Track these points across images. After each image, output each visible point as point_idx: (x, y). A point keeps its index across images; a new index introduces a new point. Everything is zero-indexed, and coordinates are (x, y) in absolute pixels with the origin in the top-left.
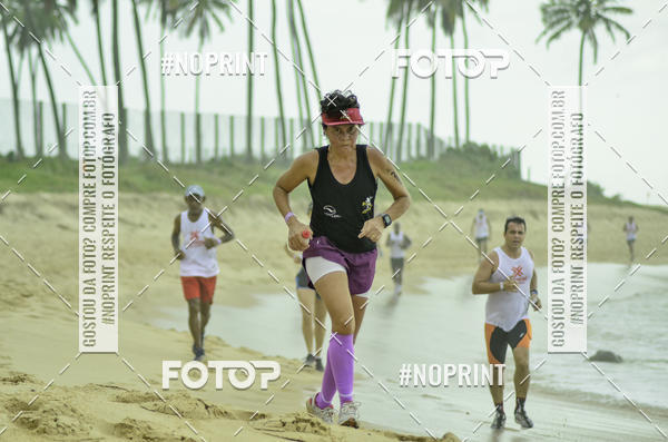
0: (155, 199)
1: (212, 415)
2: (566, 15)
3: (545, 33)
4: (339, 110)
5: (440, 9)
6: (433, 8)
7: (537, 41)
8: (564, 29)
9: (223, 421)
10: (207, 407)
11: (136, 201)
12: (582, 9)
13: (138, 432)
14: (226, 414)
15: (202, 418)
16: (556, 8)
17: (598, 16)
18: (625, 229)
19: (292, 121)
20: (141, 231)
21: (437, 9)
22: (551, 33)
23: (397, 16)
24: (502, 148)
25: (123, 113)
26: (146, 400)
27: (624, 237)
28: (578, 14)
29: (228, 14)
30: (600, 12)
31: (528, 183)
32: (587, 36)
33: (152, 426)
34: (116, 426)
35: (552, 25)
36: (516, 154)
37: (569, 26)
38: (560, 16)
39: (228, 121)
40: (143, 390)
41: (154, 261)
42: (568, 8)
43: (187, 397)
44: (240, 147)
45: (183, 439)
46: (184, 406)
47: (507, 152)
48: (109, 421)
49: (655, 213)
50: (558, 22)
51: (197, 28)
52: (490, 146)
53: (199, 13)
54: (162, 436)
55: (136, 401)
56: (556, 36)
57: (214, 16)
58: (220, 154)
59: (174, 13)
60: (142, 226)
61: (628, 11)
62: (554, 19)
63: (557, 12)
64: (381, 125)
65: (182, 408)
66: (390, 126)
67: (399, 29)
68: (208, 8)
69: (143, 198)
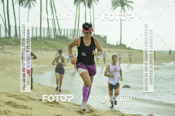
0: (17, 47)
1: (31, 100)
2: (117, 3)
3: (112, 8)
4: (87, 27)
5: (87, 1)
6: (85, 1)
7: (111, 9)
8: (117, 7)
9: (33, 101)
10: (29, 98)
11: (13, 48)
12: (121, 2)
13: (12, 104)
14: (34, 100)
15: (28, 101)
16: (115, 1)
17: (125, 4)
18: (129, 56)
19: (51, 28)
20: (14, 55)
21: (86, 2)
22: (114, 7)
23: (77, 3)
24: (102, 36)
25: (9, 26)
26: (14, 96)
27: (129, 57)
28: (120, 3)
29: (35, 2)
30: (126, 3)
31: (108, 44)
32: (122, 9)
33: (16, 102)
34: (7, 102)
35: (114, 6)
36: (105, 37)
37: (118, 6)
38: (116, 3)
39: (35, 28)
40: (14, 94)
41: (17, 63)
42: (118, 2)
43: (24, 95)
44: (38, 35)
45: (23, 106)
46: (24, 98)
47: (103, 36)
48: (5, 101)
49: (139, 52)
50: (116, 5)
51: (28, 6)
52: (99, 35)
53: (28, 2)
54: (18, 105)
55: (12, 96)
56: (115, 8)
57: (32, 3)
58: (34, 36)
59: (22, 2)
60: (14, 54)
61: (132, 2)
62: (115, 4)
63: (115, 3)
64: (73, 30)
65: (23, 98)
66: (75, 30)
67: (77, 6)
68: (31, 1)
69: (14, 47)
